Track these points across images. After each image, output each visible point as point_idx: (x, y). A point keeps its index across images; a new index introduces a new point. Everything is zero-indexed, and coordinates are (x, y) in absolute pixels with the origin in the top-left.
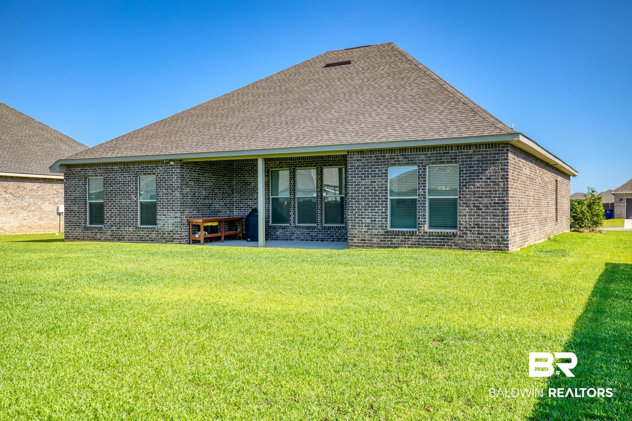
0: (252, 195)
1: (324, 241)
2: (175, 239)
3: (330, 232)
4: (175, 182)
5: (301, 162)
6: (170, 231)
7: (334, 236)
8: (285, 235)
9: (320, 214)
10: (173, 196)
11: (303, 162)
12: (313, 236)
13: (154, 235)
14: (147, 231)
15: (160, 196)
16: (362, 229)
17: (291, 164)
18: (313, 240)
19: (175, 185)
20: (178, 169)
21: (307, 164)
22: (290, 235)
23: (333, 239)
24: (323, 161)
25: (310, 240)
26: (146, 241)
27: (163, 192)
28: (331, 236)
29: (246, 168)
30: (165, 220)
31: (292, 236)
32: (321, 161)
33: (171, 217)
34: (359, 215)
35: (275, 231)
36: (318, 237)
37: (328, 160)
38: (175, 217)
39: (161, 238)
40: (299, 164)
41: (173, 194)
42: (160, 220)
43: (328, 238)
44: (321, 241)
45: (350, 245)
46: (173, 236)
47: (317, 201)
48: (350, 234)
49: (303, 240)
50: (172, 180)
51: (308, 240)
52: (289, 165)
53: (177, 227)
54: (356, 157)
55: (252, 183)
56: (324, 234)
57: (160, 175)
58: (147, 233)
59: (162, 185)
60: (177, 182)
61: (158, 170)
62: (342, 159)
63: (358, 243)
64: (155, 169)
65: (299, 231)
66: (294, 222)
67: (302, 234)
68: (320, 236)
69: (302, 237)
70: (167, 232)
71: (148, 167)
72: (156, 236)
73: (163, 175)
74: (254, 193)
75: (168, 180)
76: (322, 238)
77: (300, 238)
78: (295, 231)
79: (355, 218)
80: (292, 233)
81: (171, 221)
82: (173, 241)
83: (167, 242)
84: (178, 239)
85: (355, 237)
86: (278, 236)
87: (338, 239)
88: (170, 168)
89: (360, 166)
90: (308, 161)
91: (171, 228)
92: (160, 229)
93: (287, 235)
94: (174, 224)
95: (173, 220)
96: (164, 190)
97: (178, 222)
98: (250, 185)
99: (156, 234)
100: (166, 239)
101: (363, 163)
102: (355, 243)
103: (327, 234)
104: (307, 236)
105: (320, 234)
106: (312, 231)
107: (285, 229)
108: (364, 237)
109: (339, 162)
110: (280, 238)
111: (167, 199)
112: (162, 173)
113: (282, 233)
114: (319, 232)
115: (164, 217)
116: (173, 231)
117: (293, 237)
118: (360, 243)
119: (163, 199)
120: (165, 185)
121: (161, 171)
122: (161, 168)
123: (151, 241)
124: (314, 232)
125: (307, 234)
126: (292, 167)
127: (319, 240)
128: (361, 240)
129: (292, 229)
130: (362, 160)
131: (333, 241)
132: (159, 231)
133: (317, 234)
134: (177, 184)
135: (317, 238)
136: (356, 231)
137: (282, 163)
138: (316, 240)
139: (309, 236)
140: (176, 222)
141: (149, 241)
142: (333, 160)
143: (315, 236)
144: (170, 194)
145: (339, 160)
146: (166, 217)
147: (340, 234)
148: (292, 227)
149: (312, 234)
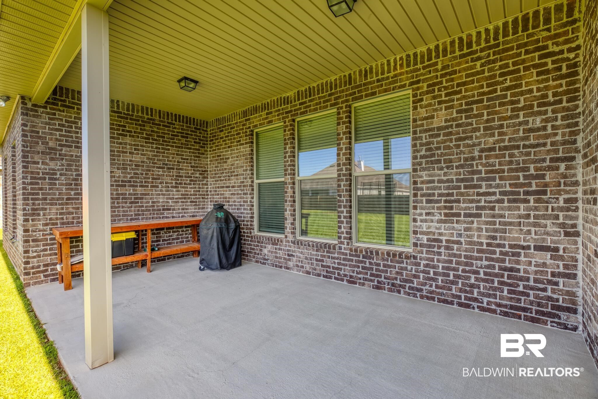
0: (229, 180)
1: (355, 283)
3: (370, 263)
5: (305, 102)
7: (380, 276)
8: (276, 257)
9: (345, 217)
12: (329, 267)
17: (286, 113)
18: (330, 278)
22: (285, 259)
23: (378, 282)
25: (324, 277)
28: (372, 275)
29: (222, 134)
31: (289, 260)
32: (347, 90)
35: (262, 247)
36: (342, 272)
40: (300, 109)
43: (365, 279)
44: (349, 282)
47: (339, 186)
49: (308, 273)
51: (319, 275)
55: (228, 158)
56: (355, 266)
62: (405, 69)
65: (302, 253)
66: (293, 233)
67: (306, 258)
68: (347, 270)
69: (308, 267)
74: (232, 176)
76: (351, 277)
77: (303, 267)
78: (294, 252)
80: (288, 255)
86: (266, 257)
87: (393, 285)
90: (320, 98)
93: (280, 258)
98: (226, 162)
103: (363, 268)
104: (317, 265)
105: (346, 265)
106: (329, 257)
107: (277, 244)
109: (395, 82)
110: (269, 262)
113: (272, 252)
114: (344, 259)
117: (291, 264)
124: (333, 258)
125: (317, 260)
126: (288, 117)
127: (342, 280)
129: (290, 247)
131: (378, 288)
135: (339, 274)
137: (271, 113)
138: (336, 279)
139: (322, 266)
142: (378, 81)
143: (334, 268)
145: (395, 76)
147: (397, 273)
148: (288, 241)
149: (328, 262)
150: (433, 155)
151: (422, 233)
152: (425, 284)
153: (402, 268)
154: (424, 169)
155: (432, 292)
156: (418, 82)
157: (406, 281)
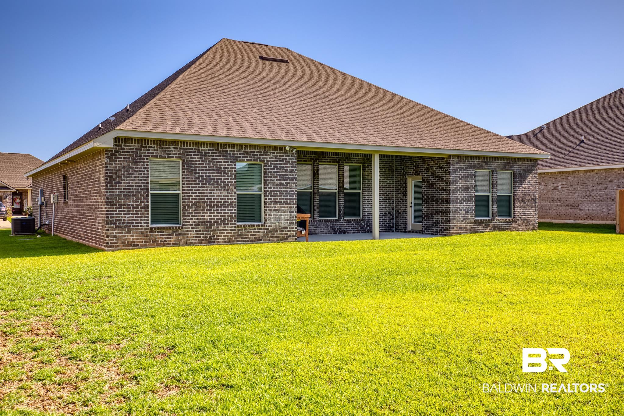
1: (346, 233)
2: (290, 236)
3: (351, 224)
4: (290, 172)
5: (325, 157)
6: (283, 228)
7: (354, 228)
10: (287, 188)
11: (327, 157)
12: (336, 229)
13: (261, 234)
14: (251, 230)
15: (271, 188)
16: (459, 219)
17: (316, 159)
18: (336, 233)
19: (290, 175)
20: (294, 158)
21: (331, 160)
22: (314, 229)
24: (345, 158)
25: (334, 233)
26: (251, 241)
27: (275, 183)
28: (352, 229)
30: (277, 215)
31: (317, 230)
32: (343, 158)
33: (285, 212)
34: (458, 208)
36: (341, 230)
37: (350, 158)
38: (290, 212)
39: (271, 237)
41: (287, 185)
42: (269, 215)
43: (349, 231)
44: (344, 233)
45: (453, 233)
46: (287, 234)
48: (452, 223)
49: (326, 234)
50: (287, 170)
51: (331, 233)
52: (313, 159)
53: (292, 223)
54: (456, 160)
56: (346, 227)
57: (271, 164)
58: (251, 232)
59: (273, 175)
60: (292, 172)
61: (268, 157)
63: (457, 230)
64: (264, 155)
65: (323, 225)
67: (325, 227)
68: (343, 229)
69: (326, 231)
70: (279, 229)
71: (254, 152)
72: (264, 235)
73: (275, 164)
75: (280, 169)
76: (344, 231)
77: (323, 231)
78: (319, 225)
79: (455, 210)
80: (316, 227)
81: (284, 216)
82: (287, 239)
83: (279, 241)
84: (293, 236)
85: (455, 226)
87: (358, 230)
88: (283, 156)
89: (458, 168)
90: (332, 157)
91: (284, 224)
92: (269, 226)
94: (288, 220)
95: (288, 215)
96: (275, 181)
97: (293, 217)
99: (264, 232)
100: (278, 237)
101: (461, 166)
102: (455, 230)
103: (349, 227)
104: (331, 229)
105: (342, 227)
108: (461, 226)
109: (359, 161)
111: (280, 191)
112: (273, 161)
114: (342, 225)
115: (275, 213)
116: (287, 228)
117: (317, 231)
118: (458, 230)
119: (275, 191)
120: (277, 175)
121: (272, 158)
122: (272, 155)
123: (257, 240)
124: (337, 225)
125: (330, 227)
126: (316, 161)
127: (341, 233)
128: (459, 228)
129: (317, 223)
130: (459, 163)
131: (353, 233)
132: (268, 229)
133: (340, 227)
134: (293, 175)
135: (340, 231)
136: (455, 221)
137: (306, 156)
138: (339, 233)
139: (333, 229)
140: (290, 217)
141: (255, 241)
142: (354, 158)
143: (338, 229)
144: (283, 185)
146: (279, 212)
148: (316, 221)
149: (335, 227)
150: (368, 187)
151: (366, 212)
152: (366, 228)
153: (360, 224)
154: (366, 191)
155: (368, 230)
156: (365, 163)
157: (362, 228)
